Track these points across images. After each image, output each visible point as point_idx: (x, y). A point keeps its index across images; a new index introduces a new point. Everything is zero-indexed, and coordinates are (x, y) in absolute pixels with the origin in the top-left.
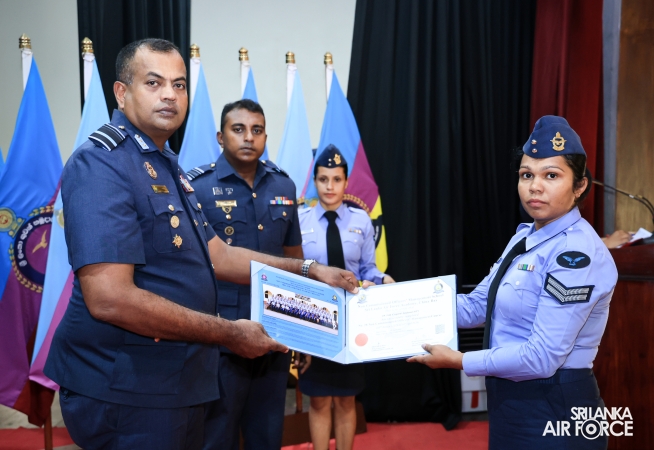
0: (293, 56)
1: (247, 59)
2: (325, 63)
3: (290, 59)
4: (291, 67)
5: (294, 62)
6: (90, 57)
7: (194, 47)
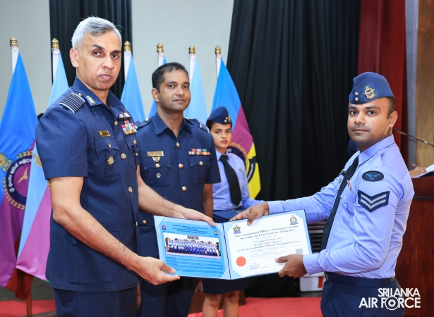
0: (194, 49)
1: (163, 51)
2: (216, 53)
3: (192, 51)
4: (193, 56)
5: (194, 53)
6: (57, 52)
7: (127, 43)
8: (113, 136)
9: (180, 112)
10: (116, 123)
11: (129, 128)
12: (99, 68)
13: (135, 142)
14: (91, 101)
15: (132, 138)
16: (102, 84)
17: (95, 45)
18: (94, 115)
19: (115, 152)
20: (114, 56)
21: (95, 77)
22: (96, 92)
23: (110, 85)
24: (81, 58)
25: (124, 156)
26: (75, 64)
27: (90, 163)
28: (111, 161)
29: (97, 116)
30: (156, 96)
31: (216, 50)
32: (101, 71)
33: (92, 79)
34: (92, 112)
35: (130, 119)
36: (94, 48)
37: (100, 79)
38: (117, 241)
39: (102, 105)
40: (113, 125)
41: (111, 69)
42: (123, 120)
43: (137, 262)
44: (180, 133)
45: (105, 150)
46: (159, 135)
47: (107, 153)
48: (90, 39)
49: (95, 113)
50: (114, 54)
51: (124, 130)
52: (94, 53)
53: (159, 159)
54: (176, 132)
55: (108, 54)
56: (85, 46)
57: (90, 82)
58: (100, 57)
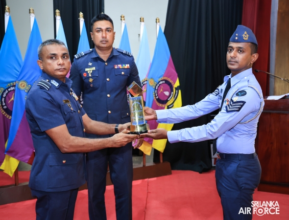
1: (124, 20)
2: (156, 22)
3: (142, 20)
4: (142, 23)
5: (143, 21)
6: (59, 18)
31: (156, 20)
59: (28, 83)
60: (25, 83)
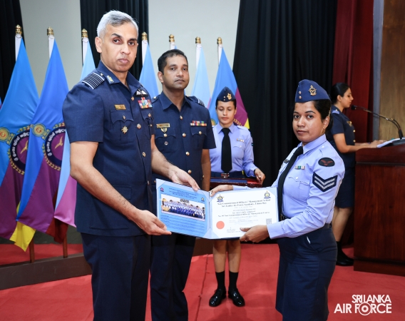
6: (86, 40)
7: (144, 34)
8: (129, 110)
9: (182, 90)
10: (133, 99)
11: (145, 104)
12: (118, 54)
13: (150, 115)
14: (110, 80)
15: (147, 111)
16: (121, 67)
17: (115, 34)
18: (112, 91)
19: (129, 122)
20: (131, 43)
21: (114, 61)
22: (116, 74)
23: (128, 67)
24: (103, 45)
25: (139, 126)
26: (99, 50)
27: (106, 130)
28: (125, 130)
29: (115, 92)
30: (161, 78)
32: (120, 56)
33: (112, 63)
34: (110, 88)
35: (147, 97)
36: (114, 36)
37: (119, 62)
38: (119, 195)
39: (120, 84)
40: (130, 101)
41: (128, 54)
42: (140, 97)
43: (135, 214)
44: (182, 108)
45: (120, 121)
46: (166, 110)
47: (122, 123)
48: (111, 29)
49: (113, 89)
50: (131, 41)
51: (141, 105)
52: (114, 41)
53: (166, 130)
54: (179, 107)
55: (126, 42)
56: (106, 35)
57: (111, 65)
58: (119, 44)
59: (46, 128)
60: (42, 128)
